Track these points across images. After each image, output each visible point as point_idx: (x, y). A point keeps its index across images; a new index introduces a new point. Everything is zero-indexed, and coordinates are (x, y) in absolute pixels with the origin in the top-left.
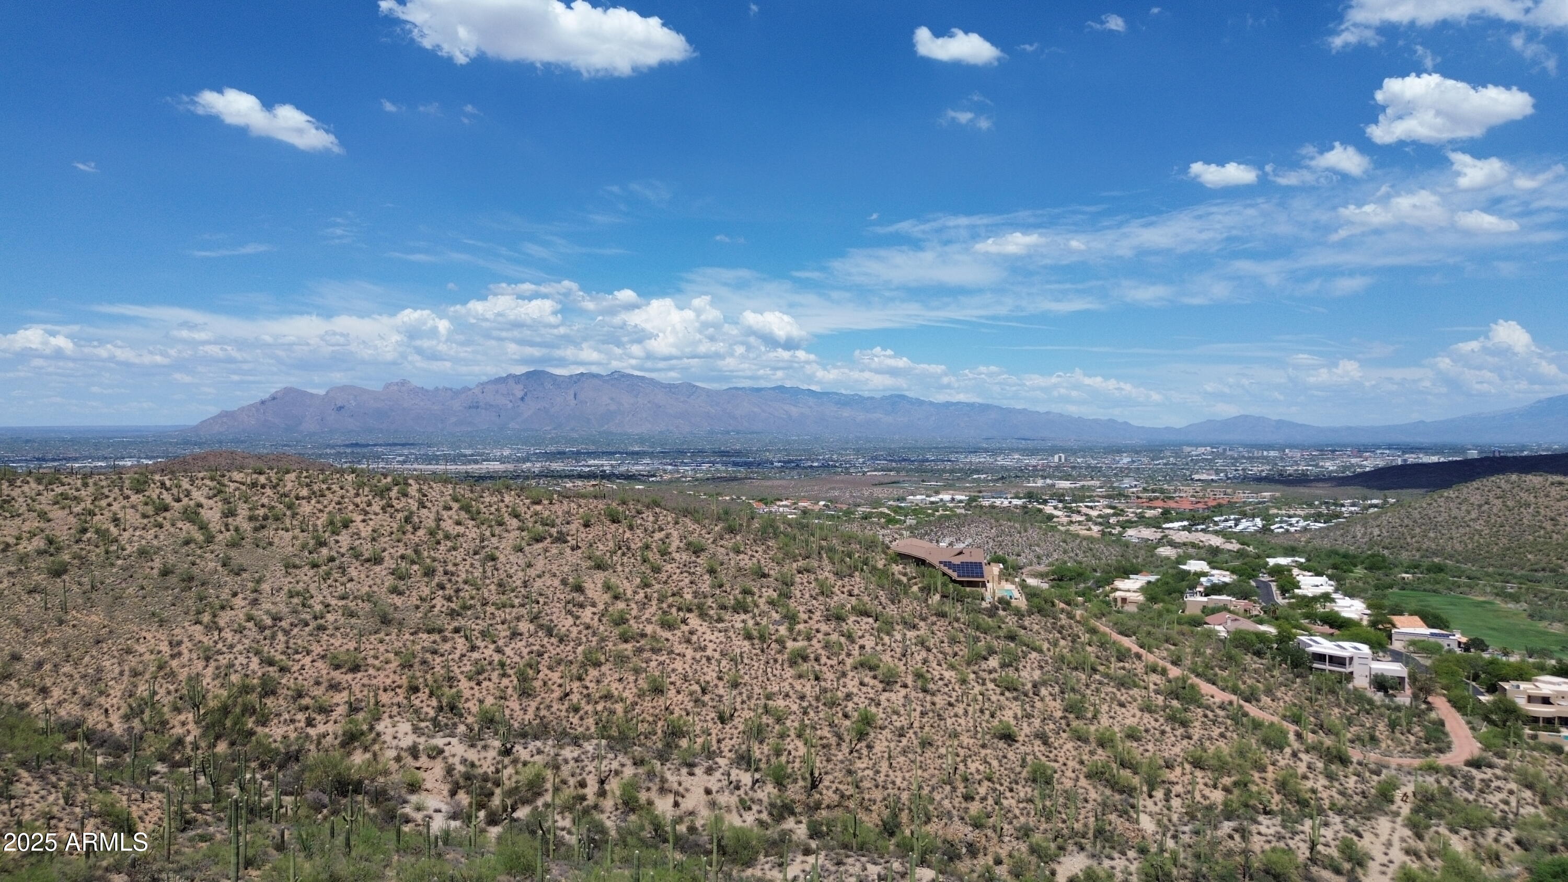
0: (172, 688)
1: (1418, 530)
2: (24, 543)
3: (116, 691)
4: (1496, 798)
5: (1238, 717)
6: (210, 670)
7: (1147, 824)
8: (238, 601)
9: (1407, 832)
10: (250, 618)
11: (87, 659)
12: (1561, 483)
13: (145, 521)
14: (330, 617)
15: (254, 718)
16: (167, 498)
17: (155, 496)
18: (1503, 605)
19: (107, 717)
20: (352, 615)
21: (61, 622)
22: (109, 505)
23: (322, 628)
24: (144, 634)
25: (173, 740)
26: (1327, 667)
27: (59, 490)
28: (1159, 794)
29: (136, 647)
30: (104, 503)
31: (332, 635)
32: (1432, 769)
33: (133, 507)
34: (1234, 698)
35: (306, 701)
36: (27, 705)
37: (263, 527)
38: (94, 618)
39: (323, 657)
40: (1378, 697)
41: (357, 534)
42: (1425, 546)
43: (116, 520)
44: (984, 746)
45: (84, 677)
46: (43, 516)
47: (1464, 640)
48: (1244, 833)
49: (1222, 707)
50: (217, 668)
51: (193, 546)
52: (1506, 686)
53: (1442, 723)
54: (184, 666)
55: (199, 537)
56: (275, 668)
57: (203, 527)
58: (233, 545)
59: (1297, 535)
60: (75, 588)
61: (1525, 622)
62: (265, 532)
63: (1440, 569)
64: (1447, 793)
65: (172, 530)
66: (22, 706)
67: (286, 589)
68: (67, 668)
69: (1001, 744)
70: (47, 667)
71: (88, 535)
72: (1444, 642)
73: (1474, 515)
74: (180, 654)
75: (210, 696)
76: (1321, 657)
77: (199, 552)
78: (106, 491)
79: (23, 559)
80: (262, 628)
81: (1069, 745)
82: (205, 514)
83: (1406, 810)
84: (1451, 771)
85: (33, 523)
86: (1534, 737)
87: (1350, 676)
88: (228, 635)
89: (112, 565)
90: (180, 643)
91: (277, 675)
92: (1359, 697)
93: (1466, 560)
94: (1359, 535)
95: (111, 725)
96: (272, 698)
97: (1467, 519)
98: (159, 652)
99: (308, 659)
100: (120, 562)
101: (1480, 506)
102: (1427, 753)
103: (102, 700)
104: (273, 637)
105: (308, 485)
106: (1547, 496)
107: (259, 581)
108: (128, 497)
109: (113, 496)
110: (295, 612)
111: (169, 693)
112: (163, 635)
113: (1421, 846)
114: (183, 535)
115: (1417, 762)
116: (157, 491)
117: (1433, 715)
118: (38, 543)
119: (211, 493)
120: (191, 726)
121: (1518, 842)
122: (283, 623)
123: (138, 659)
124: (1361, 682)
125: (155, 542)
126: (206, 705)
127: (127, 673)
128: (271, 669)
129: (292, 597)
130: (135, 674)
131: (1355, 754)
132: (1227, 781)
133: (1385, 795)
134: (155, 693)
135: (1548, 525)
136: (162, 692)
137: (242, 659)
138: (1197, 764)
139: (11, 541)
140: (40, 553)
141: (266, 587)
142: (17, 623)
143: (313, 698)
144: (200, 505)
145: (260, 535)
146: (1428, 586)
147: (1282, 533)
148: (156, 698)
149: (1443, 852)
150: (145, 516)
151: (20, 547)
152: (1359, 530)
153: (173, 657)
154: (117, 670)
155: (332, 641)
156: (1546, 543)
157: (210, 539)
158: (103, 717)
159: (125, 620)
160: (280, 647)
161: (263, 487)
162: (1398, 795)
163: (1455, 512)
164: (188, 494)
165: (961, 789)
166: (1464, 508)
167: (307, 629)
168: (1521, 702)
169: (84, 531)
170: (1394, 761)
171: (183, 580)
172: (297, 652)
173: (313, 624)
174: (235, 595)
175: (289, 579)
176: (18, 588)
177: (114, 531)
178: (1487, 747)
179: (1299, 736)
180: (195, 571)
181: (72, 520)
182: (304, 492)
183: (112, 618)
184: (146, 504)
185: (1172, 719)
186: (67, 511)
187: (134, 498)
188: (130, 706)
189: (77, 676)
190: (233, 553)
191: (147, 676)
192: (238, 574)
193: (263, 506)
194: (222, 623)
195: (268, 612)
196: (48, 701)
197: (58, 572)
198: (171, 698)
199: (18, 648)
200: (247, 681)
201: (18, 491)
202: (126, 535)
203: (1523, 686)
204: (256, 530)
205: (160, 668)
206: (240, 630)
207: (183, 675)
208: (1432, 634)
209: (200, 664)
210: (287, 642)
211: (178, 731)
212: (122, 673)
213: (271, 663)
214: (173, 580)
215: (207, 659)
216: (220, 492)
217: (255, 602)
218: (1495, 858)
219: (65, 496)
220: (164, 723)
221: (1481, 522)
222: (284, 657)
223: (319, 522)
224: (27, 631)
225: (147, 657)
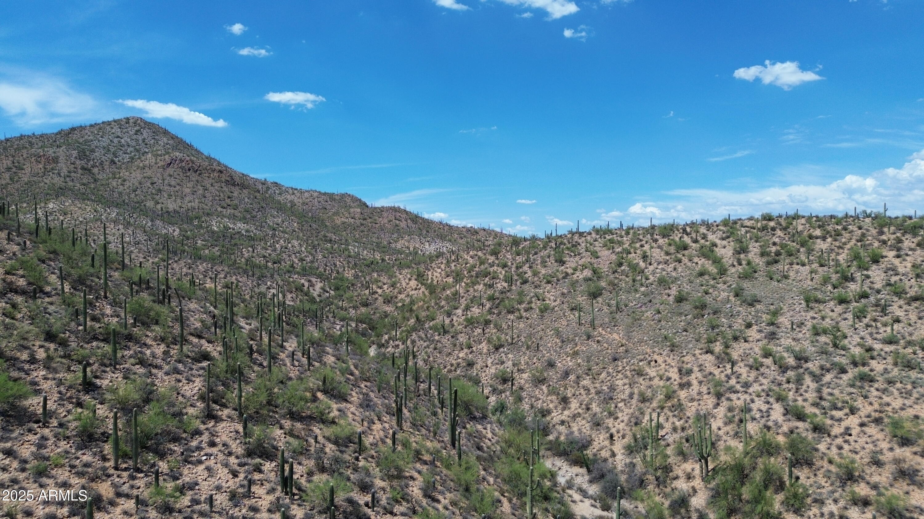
0: (678, 424)
2: (578, 273)
3: (624, 415)
6: (721, 411)
8: (753, 333)
10: (767, 354)
11: (604, 375)
13: (668, 258)
14: (877, 366)
15: (780, 497)
16: (687, 240)
17: (677, 239)
19: (612, 444)
20: (909, 366)
21: (589, 337)
22: (642, 246)
23: (870, 379)
24: (656, 357)
25: (676, 496)
27: (608, 237)
29: (648, 370)
30: (638, 245)
31: (884, 391)
33: (659, 247)
35: (862, 490)
36: (549, 412)
37: (776, 262)
38: (615, 336)
39: (878, 421)
41: (894, 270)
43: (645, 257)
45: (598, 393)
46: (595, 255)
50: (730, 409)
51: (706, 277)
54: (692, 400)
55: (713, 269)
56: (807, 425)
57: (717, 261)
58: (745, 276)
60: (605, 308)
62: (780, 266)
65: (689, 264)
66: (545, 413)
67: (809, 324)
68: (586, 382)
70: (572, 377)
71: (623, 268)
74: (689, 385)
75: (721, 445)
77: (712, 282)
78: (641, 237)
79: (574, 284)
80: (783, 368)
82: (719, 252)
85: (587, 259)
88: (742, 369)
89: (636, 291)
90: (689, 372)
91: (810, 436)
95: (613, 455)
96: (806, 470)
98: (669, 379)
99: (853, 421)
100: (643, 289)
103: (610, 422)
104: (799, 381)
105: (819, 227)
107: (776, 313)
108: (656, 241)
109: (645, 239)
110: (824, 352)
111: (675, 429)
112: (673, 361)
114: (698, 268)
116: (679, 235)
118: (587, 273)
119: (724, 235)
120: (697, 483)
122: (810, 365)
123: (648, 383)
125: (674, 274)
126: (715, 458)
127: (636, 397)
128: (800, 424)
129: (817, 334)
130: (644, 399)
134: (659, 426)
136: (668, 426)
137: (759, 404)
139: (570, 271)
140: (587, 280)
141: (784, 320)
142: (558, 333)
143: (875, 487)
144: (715, 245)
145: (774, 268)
148: (662, 433)
150: (667, 254)
151: (575, 276)
153: (682, 386)
154: (627, 392)
155: (886, 399)
157: (723, 272)
158: (607, 443)
159: (641, 341)
160: (811, 396)
161: (773, 229)
164: (704, 237)
167: (845, 377)
169: (620, 265)
171: (696, 307)
172: (835, 407)
173: (852, 372)
174: (749, 326)
175: (811, 314)
176: (565, 306)
177: (642, 264)
180: (708, 299)
181: (614, 257)
182: (818, 232)
183: (629, 338)
184: (670, 245)
186: (611, 251)
187: (661, 241)
188: (634, 436)
189: (593, 391)
190: (746, 284)
191: (655, 404)
192: (751, 305)
193: (774, 244)
194: (735, 356)
195: (788, 349)
196: (566, 413)
197: (594, 295)
198: (677, 436)
199: (554, 357)
200: (769, 435)
201: (583, 239)
202: (651, 268)
204: (768, 264)
205: (668, 397)
206: (756, 367)
207: (691, 410)
209: (711, 401)
210: (819, 391)
211: (682, 485)
212: (631, 396)
213: (801, 417)
214: (686, 307)
215: (719, 396)
216: (732, 233)
217: (772, 336)
219: (611, 241)
220: (667, 469)
222: (817, 411)
223: (840, 258)
224: (563, 342)
225: (656, 382)
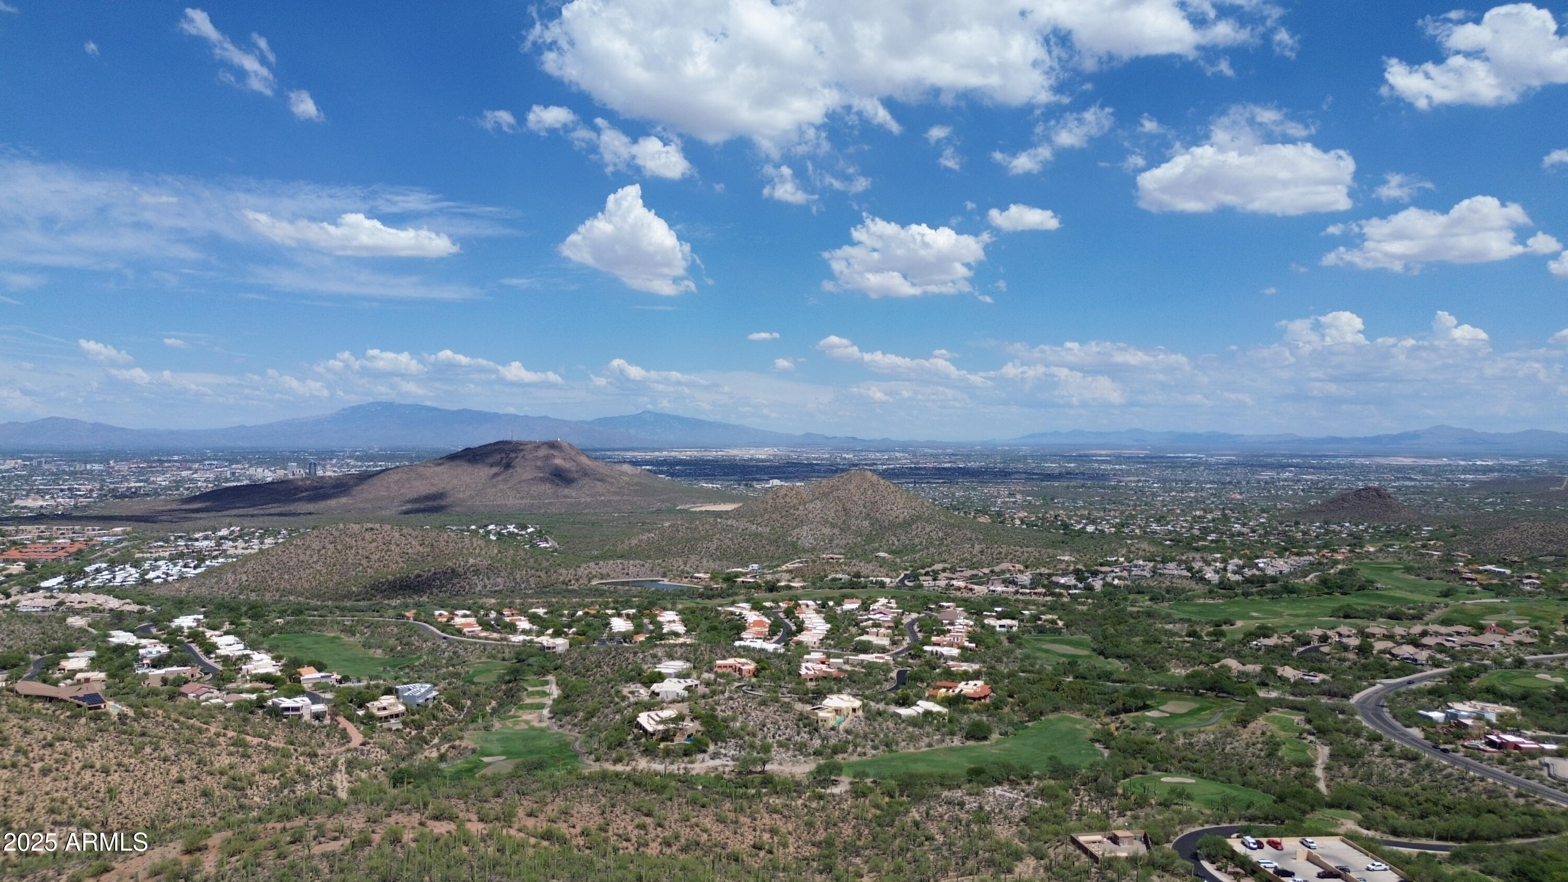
1: (276, 574)
4: (372, 756)
5: (268, 748)
7: (257, 799)
9: (347, 776)
12: (372, 529)
18: (347, 639)
26: (291, 713)
28: (254, 787)
32: (349, 750)
34: (261, 740)
40: (316, 723)
42: (282, 587)
44: (173, 788)
47: (339, 677)
48: (294, 792)
49: (259, 745)
52: (368, 705)
53: (345, 729)
59: (177, 585)
61: (361, 652)
63: (299, 612)
64: (356, 759)
69: (180, 785)
72: (328, 680)
73: (315, 559)
76: (287, 709)
81: (209, 778)
83: (343, 769)
84: (356, 749)
86: (381, 726)
87: (301, 716)
92: (309, 726)
93: (313, 596)
94: (231, 582)
97: (311, 562)
101: (319, 551)
102: (344, 744)
106: (363, 539)
113: (352, 779)
115: (343, 749)
117: (340, 726)
121: (383, 769)
124: (307, 717)
131: (320, 752)
132: (277, 775)
133: (335, 764)
135: (364, 562)
138: (264, 771)
146: (297, 628)
147: (161, 584)
149: (359, 779)
152: (230, 577)
156: (364, 576)
162: (340, 763)
163: (302, 557)
165: (175, 807)
166: (308, 553)
168: (375, 711)
170: (334, 751)
178: (365, 736)
179: (296, 750)
185: (243, 756)
203: (376, 703)
208: (322, 677)
218: (376, 777)
221: (320, 563)
